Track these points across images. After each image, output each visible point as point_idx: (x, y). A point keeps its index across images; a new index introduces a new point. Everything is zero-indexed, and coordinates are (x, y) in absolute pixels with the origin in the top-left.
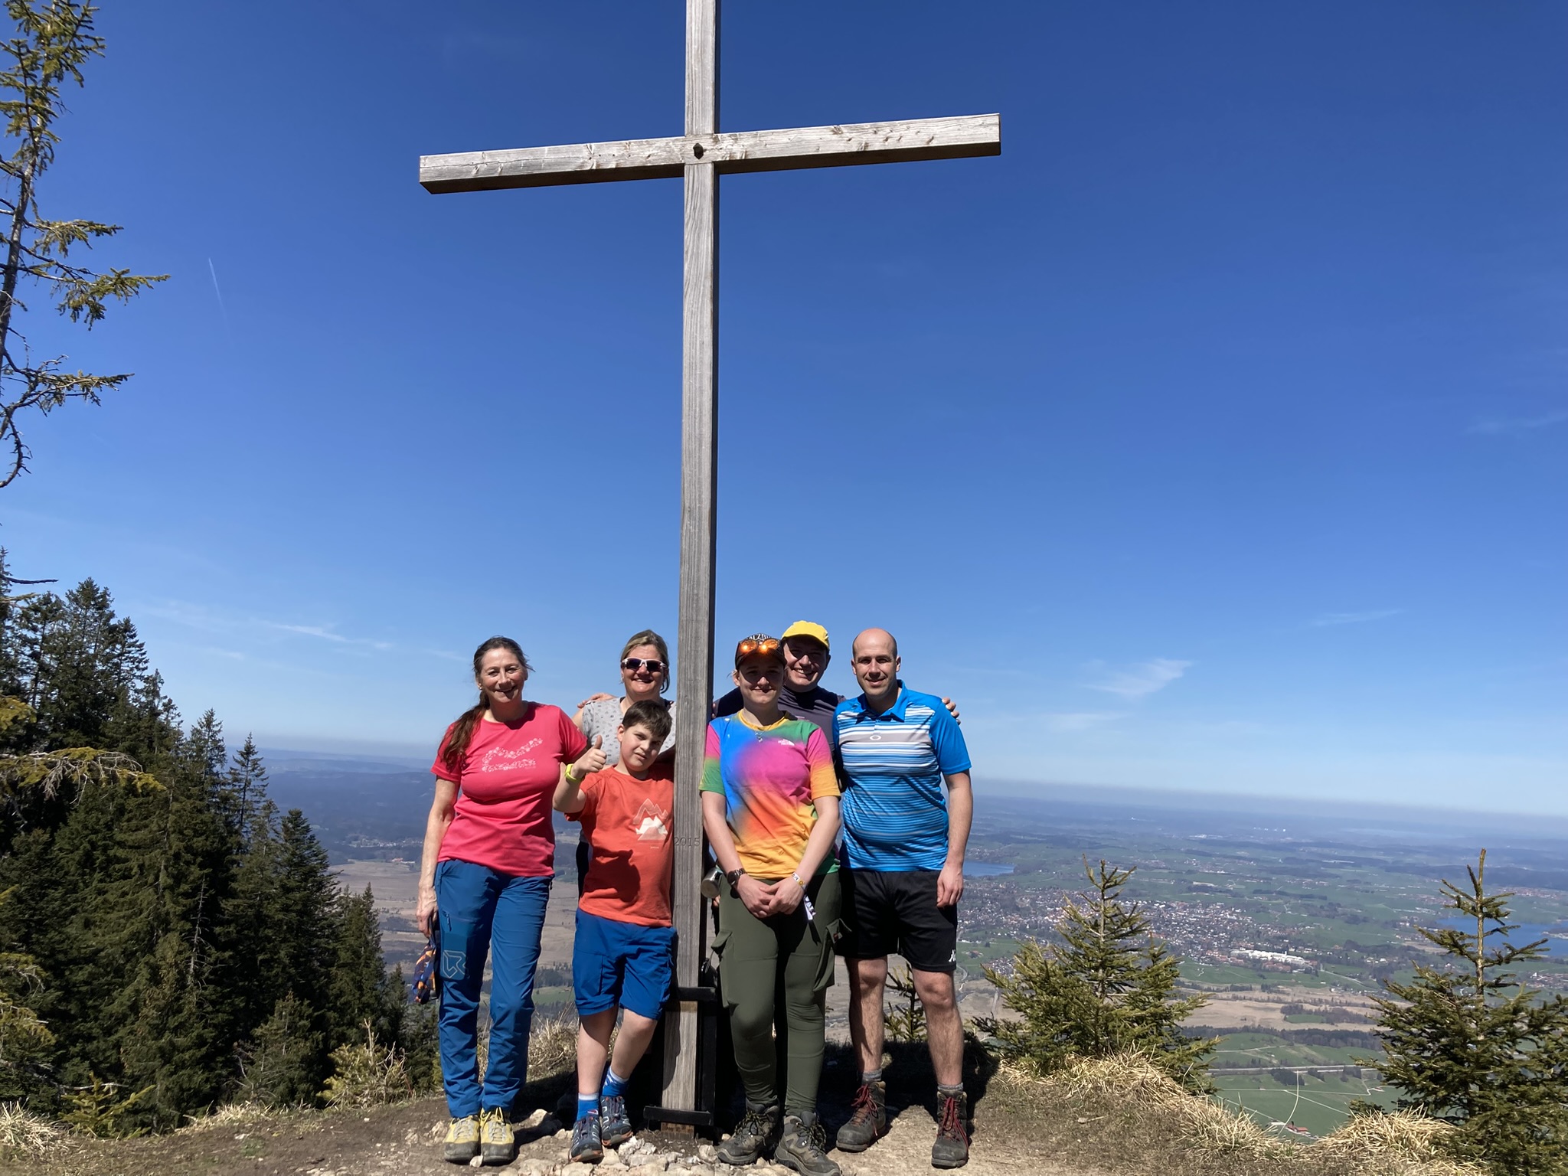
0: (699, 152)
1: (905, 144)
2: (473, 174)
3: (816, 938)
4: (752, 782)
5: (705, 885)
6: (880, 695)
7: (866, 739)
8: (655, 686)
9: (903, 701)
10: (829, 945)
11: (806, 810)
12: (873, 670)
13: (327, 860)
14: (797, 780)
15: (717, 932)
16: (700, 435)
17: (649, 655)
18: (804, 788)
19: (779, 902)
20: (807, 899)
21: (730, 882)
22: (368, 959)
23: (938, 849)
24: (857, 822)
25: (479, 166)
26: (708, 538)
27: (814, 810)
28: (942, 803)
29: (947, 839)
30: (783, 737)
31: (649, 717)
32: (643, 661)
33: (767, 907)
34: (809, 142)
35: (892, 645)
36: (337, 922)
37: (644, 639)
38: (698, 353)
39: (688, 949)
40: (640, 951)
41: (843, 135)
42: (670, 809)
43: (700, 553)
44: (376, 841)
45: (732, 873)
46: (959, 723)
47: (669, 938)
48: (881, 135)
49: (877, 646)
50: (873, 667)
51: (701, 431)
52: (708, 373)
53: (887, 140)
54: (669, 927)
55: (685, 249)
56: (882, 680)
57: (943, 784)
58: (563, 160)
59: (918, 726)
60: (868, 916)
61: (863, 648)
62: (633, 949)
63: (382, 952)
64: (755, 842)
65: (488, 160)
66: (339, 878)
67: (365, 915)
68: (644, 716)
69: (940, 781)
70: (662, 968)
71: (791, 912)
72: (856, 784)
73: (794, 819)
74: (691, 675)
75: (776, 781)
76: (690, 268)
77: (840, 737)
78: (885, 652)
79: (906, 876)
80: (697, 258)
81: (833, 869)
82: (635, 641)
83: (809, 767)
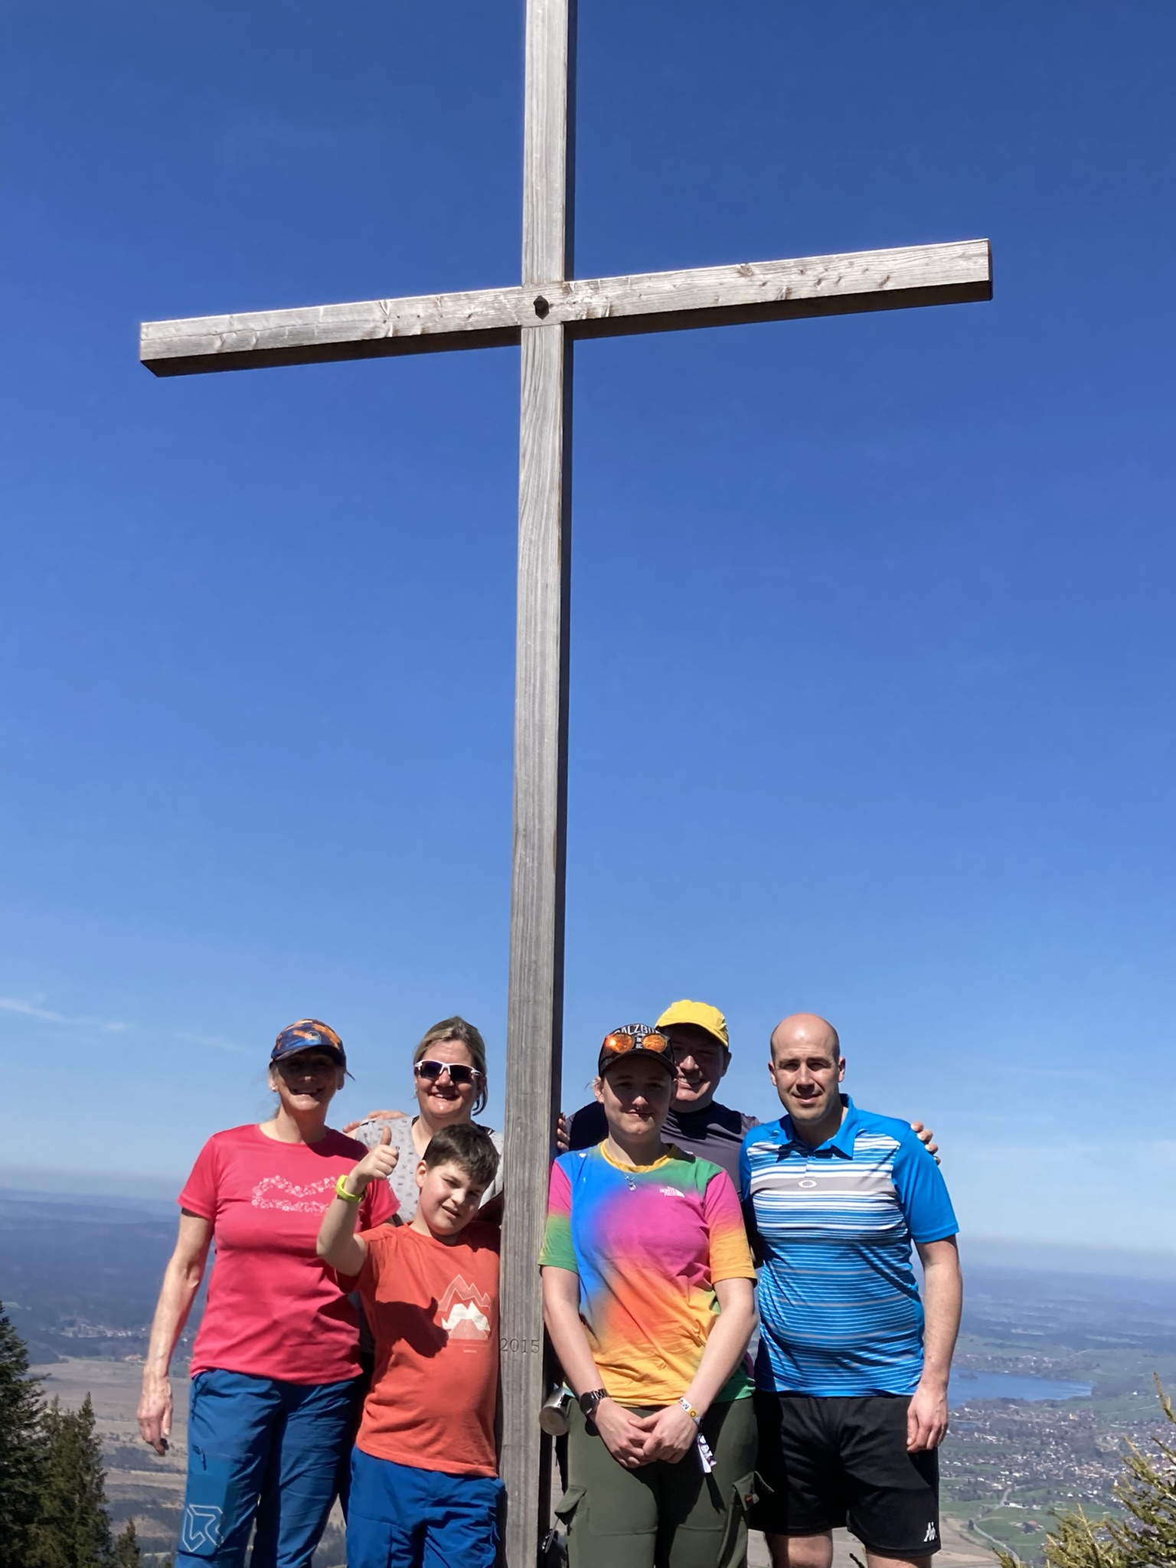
0: (542, 308)
1: (846, 288)
2: (216, 347)
3: (717, 1502)
4: (617, 1253)
5: (548, 1414)
6: (814, 1119)
7: (793, 1185)
8: (463, 1105)
9: (850, 1127)
10: (738, 1512)
11: (703, 1298)
12: (803, 1080)
13: (27, 1356)
14: (688, 1251)
15: (565, 1488)
16: (542, 721)
17: (455, 1057)
18: (699, 1265)
19: (659, 1443)
20: (702, 1440)
21: (583, 1409)
22: (84, 1511)
23: (906, 1361)
24: (782, 1318)
25: (224, 336)
26: (553, 876)
27: (715, 1300)
28: (913, 1287)
29: (922, 1345)
30: (667, 1183)
31: (466, 1153)
32: (445, 1065)
33: (639, 1451)
34: (702, 289)
35: (831, 1042)
36: (40, 1453)
37: (448, 1032)
38: (539, 601)
39: (522, 1514)
40: (449, 1516)
41: (754, 278)
42: (493, 1293)
43: (540, 898)
44: (101, 1327)
45: (587, 1396)
46: (938, 1162)
47: (493, 1497)
48: (811, 275)
49: (808, 1043)
50: (803, 1076)
51: (542, 716)
52: (553, 629)
53: (819, 282)
54: (493, 1478)
55: (522, 450)
56: (816, 1096)
57: (915, 1257)
58: (345, 325)
59: (874, 1166)
60: (801, 1468)
61: (787, 1046)
62: (439, 1512)
63: (106, 1502)
64: (621, 1351)
65: (237, 326)
66: (44, 1385)
67: (82, 1443)
68: (458, 1150)
69: (911, 1253)
70: (482, 1545)
71: (677, 1459)
72: (778, 1257)
73: (683, 1313)
74: (525, 1085)
75: (655, 1251)
76: (528, 477)
77: (753, 1182)
78: (821, 1053)
79: (859, 1404)
80: (539, 462)
81: (745, 1392)
82: (434, 1034)
83: (707, 1231)
